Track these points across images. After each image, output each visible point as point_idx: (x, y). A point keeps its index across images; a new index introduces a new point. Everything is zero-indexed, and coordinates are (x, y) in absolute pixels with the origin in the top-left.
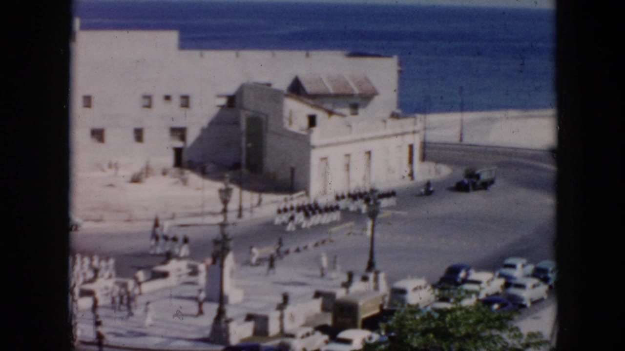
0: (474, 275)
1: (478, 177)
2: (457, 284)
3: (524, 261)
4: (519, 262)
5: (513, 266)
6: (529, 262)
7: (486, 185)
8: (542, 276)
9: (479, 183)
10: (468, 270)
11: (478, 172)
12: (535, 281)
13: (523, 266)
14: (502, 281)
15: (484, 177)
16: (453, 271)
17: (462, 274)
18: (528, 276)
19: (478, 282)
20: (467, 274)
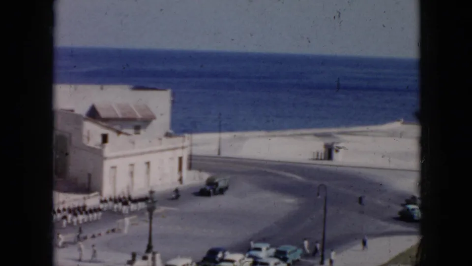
0: (229, 256)
1: (217, 184)
2: (217, 263)
3: (268, 245)
4: (264, 247)
5: (259, 249)
6: (272, 246)
7: (222, 191)
8: (281, 257)
9: (217, 189)
10: (224, 251)
11: (217, 180)
12: (276, 260)
13: (268, 249)
14: (251, 260)
15: (222, 184)
16: (213, 253)
17: (220, 255)
18: (271, 257)
19: (232, 261)
20: (224, 256)
